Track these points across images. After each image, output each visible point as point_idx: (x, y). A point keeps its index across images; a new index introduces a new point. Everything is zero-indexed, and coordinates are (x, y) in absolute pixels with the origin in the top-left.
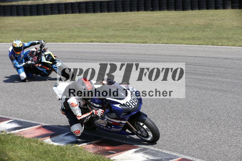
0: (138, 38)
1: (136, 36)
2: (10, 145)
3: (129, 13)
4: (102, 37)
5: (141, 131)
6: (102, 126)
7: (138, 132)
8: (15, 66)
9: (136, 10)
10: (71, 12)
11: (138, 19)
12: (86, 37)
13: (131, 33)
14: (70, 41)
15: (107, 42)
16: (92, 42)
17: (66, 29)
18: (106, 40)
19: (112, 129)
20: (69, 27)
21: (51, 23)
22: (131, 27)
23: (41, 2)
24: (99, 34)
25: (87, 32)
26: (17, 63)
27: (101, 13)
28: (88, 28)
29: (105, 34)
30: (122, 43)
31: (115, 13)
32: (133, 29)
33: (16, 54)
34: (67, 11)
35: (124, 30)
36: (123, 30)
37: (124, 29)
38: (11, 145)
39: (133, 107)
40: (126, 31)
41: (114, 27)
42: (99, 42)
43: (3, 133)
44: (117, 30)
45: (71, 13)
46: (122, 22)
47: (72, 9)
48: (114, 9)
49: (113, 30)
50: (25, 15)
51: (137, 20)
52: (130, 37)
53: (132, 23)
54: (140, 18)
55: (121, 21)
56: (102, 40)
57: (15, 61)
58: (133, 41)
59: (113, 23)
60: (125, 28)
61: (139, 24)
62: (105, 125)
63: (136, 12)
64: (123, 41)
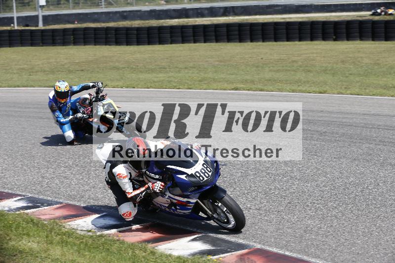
0: (312, 85)
1: (308, 82)
2: (102, 253)
3: (297, 43)
4: (253, 82)
5: (218, 214)
6: (164, 206)
7: (214, 215)
8: (57, 121)
9: (309, 39)
10: (203, 39)
11: (313, 53)
12: (228, 81)
13: (301, 76)
14: (201, 87)
15: (261, 90)
16: (236, 89)
17: (195, 68)
18: (260, 87)
19: (178, 210)
20: (199, 65)
21: (170, 57)
22: (301, 66)
23: (154, 24)
24: (248, 77)
25: (229, 72)
26: (61, 116)
27: (252, 43)
28: (230, 66)
29: (257, 77)
30: (285, 92)
31: (275, 43)
32: (303, 70)
33: (60, 103)
34: (196, 38)
35: (289, 71)
36: (286, 70)
37: (289, 69)
38: (104, 254)
39: (205, 179)
40: (292, 73)
41: (273, 67)
42: (249, 90)
43: (90, 234)
44: (278, 71)
45: (203, 41)
46: (286, 58)
47: (205, 36)
48: (272, 36)
49: (271, 71)
50: (128, 43)
51: (311, 55)
52: (298, 82)
53: (301, 59)
54: (315, 51)
55: (285, 56)
56: (253, 86)
57: (58, 113)
58: (304, 89)
59: (271, 59)
60: (290, 67)
61: (314, 62)
62: (167, 205)
63: (309, 42)
64: (288, 89)
